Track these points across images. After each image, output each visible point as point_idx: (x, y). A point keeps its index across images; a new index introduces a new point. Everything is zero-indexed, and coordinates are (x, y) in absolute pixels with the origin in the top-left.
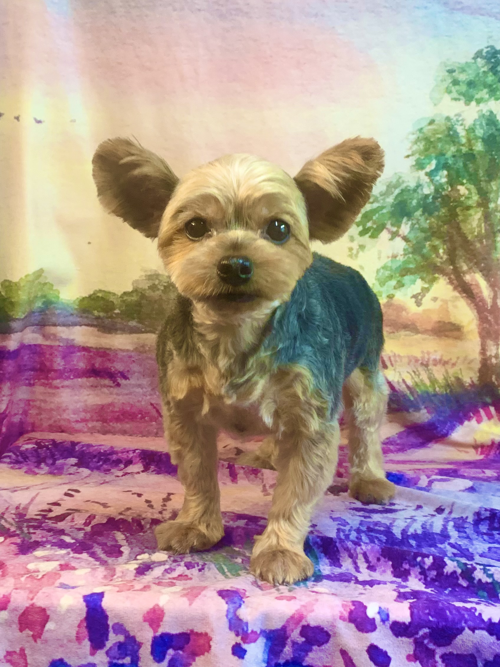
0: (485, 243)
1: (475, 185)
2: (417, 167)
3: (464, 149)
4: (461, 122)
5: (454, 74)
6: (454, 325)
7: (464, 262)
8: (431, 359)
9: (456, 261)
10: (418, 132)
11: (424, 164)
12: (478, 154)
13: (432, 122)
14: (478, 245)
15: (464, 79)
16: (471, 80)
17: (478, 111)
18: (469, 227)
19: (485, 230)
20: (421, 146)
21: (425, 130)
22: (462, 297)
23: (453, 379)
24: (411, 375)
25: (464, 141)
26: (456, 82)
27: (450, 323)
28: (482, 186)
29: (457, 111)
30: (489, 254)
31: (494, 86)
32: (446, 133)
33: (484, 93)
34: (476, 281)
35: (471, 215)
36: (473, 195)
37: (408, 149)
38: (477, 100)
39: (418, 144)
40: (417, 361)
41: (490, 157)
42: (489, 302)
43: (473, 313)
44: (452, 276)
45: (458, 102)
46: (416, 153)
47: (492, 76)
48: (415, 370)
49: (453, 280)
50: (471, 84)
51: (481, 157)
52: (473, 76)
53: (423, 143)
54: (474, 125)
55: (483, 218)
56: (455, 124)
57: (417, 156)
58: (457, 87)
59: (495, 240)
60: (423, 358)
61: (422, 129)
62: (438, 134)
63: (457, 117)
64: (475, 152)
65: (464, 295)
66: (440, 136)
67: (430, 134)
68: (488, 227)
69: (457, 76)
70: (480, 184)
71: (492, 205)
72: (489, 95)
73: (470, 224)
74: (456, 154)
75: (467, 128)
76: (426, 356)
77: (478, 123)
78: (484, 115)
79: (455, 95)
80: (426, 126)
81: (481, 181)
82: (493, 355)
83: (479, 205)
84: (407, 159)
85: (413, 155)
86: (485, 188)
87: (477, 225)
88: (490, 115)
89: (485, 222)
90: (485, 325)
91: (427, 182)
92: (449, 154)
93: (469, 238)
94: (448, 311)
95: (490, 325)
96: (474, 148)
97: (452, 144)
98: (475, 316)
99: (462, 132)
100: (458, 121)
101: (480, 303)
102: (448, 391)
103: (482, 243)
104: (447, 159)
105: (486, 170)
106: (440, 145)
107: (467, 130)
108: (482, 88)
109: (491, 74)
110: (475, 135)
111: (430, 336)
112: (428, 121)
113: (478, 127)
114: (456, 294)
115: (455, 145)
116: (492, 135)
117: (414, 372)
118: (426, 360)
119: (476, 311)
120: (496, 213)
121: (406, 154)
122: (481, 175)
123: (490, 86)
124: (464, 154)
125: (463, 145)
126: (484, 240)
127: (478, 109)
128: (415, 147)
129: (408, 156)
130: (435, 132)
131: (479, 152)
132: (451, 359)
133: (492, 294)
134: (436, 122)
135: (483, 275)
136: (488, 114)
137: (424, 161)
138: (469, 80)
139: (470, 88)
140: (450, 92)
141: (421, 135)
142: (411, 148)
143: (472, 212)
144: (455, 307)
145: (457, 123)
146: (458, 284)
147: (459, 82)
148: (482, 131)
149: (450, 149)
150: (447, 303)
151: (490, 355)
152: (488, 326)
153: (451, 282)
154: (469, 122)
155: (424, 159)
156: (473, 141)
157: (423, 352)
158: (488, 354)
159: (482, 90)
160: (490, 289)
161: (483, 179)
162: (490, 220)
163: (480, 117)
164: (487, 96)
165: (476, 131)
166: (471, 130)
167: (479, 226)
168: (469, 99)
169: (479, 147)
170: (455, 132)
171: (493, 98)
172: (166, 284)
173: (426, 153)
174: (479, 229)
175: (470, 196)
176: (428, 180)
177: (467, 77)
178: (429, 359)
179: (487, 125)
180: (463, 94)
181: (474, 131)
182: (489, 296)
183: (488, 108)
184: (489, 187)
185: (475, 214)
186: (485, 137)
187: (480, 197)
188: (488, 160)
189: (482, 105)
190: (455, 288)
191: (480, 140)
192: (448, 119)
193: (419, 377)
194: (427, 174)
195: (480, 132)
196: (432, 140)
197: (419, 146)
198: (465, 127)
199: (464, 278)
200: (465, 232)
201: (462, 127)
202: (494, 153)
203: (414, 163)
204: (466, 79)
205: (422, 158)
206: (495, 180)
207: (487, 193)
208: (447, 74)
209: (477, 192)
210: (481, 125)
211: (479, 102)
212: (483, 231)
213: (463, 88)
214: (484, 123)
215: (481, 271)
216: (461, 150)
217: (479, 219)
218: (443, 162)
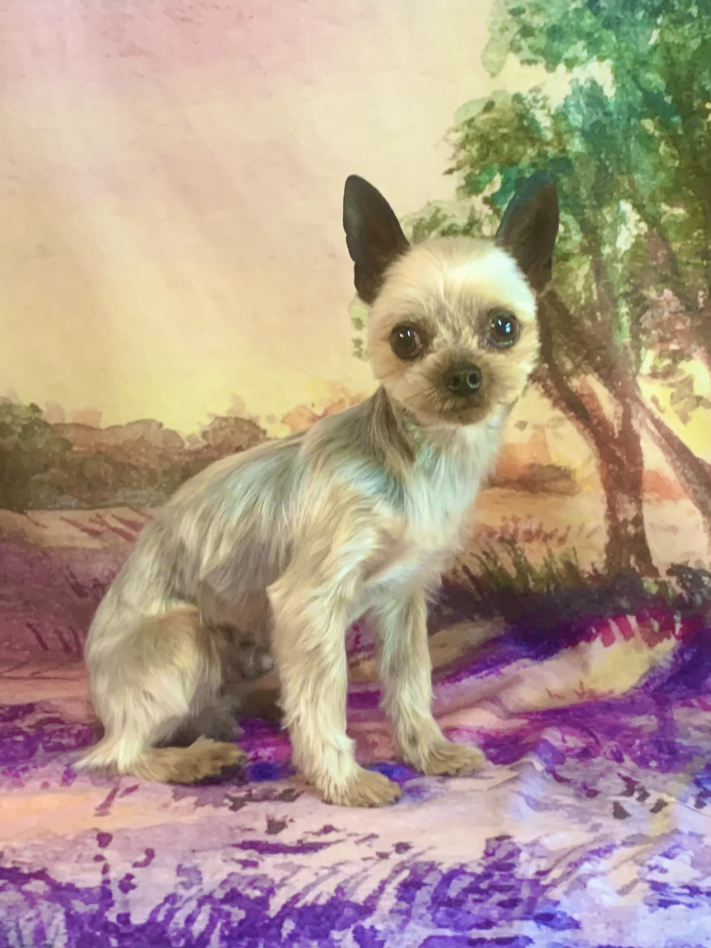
0: (599, 318)
1: (574, 216)
2: (468, 190)
3: (551, 152)
4: (541, 103)
5: (523, 16)
6: (558, 469)
7: (567, 356)
8: (520, 532)
9: (554, 355)
10: (466, 127)
11: (479, 182)
12: (576, 159)
13: (489, 107)
14: (588, 323)
15: (542, 25)
16: (554, 26)
17: (570, 82)
18: (571, 291)
19: (599, 294)
20: (474, 150)
21: (478, 123)
22: (570, 418)
23: (560, 566)
24: (479, 558)
25: (549, 135)
26: (526, 31)
27: (552, 467)
28: (586, 217)
29: (532, 84)
30: (609, 338)
31: (596, 36)
32: (516, 123)
33: (579, 49)
34: (590, 388)
35: (571, 270)
36: (573, 233)
37: (450, 159)
38: (566, 60)
39: (468, 147)
40: (491, 534)
41: (598, 163)
42: (616, 425)
43: (590, 446)
44: (549, 382)
45: (533, 66)
46: (465, 164)
47: (590, 18)
48: (488, 551)
49: (551, 388)
50: (554, 33)
51: (581, 164)
52: (559, 17)
53: (477, 146)
54: (565, 106)
55: (592, 274)
56: (531, 107)
57: (467, 170)
58: (531, 40)
59: (618, 313)
60: (504, 529)
61: (472, 120)
62: (500, 127)
63: (534, 94)
64: (570, 156)
65: (572, 414)
66: (504, 130)
67: (488, 128)
68: (602, 290)
69: (529, 20)
70: (583, 213)
71: (606, 250)
72: (588, 52)
73: (570, 285)
74: (537, 160)
75: (553, 112)
76: (512, 525)
77: (572, 102)
78: (581, 89)
79: (527, 54)
80: (478, 114)
81: (584, 207)
82: (630, 519)
83: (585, 251)
84: (448, 176)
85: (459, 168)
86: (592, 219)
87: (584, 287)
88: (592, 88)
89: (597, 281)
90: (611, 466)
91: (487, 216)
92: (525, 163)
93: (572, 312)
94: (545, 446)
95: (621, 466)
96: (568, 148)
97: (528, 143)
98: (593, 450)
99: (544, 121)
100: (535, 100)
101: (600, 428)
102: (552, 587)
103: (593, 318)
104: (520, 172)
105: (593, 188)
106: (506, 147)
107: (553, 117)
108: (574, 39)
109: (588, 13)
110: (569, 125)
111: (517, 490)
112: (483, 106)
113: (572, 109)
114: (558, 413)
115: (533, 145)
116: (597, 122)
117: (485, 553)
118: (511, 531)
119: (593, 442)
120: (615, 264)
121: (447, 168)
122: (584, 196)
123: (589, 35)
124: (552, 161)
125: (548, 144)
126: (598, 314)
127: (570, 77)
128: (462, 155)
129: (450, 172)
130: (498, 124)
131: (578, 156)
132: (556, 530)
133: (620, 410)
134: (497, 106)
135: (601, 376)
136: (589, 85)
137: (481, 178)
138: (550, 26)
139: (554, 40)
140: (518, 50)
141: (471, 132)
142: (454, 156)
143: (572, 263)
144: (557, 436)
145: (534, 105)
146: (559, 395)
147: (534, 30)
148: (580, 118)
149: (525, 153)
150: (543, 431)
151: (625, 521)
152: (616, 468)
153: (548, 393)
154: (556, 103)
155: (480, 174)
156: (565, 137)
157: (504, 518)
158: (621, 517)
159: (575, 43)
160: (616, 401)
161: (587, 203)
162: (606, 278)
163: (574, 92)
164: (584, 54)
165: (570, 117)
166: (560, 116)
167: (587, 288)
168: (552, 60)
169: (576, 145)
170: (533, 120)
171: (595, 57)
172: (25, 423)
173: (483, 163)
174: (588, 294)
175: (568, 235)
176: (490, 212)
177: (547, 20)
178: (516, 531)
179: (588, 105)
180: (543, 53)
181: (566, 118)
182: (616, 413)
183: (588, 76)
184: (599, 217)
185: (579, 268)
186: (587, 128)
187: (585, 237)
188: (594, 170)
189: (577, 70)
190: (555, 404)
191: (578, 133)
192: (518, 98)
193: (495, 563)
194: (486, 201)
195: (576, 119)
196: (492, 138)
197: (469, 151)
198: (549, 111)
199: (569, 384)
200: (563, 300)
201: (546, 111)
202: (603, 156)
203: (463, 183)
204: (545, 24)
205: (477, 172)
206: (609, 205)
207: (597, 228)
208: (510, 17)
209: (579, 227)
210: (577, 105)
211: (571, 64)
212: (595, 297)
213: (541, 41)
214: (582, 102)
215: (596, 370)
216: (546, 152)
217: (587, 277)
218: (514, 176)
